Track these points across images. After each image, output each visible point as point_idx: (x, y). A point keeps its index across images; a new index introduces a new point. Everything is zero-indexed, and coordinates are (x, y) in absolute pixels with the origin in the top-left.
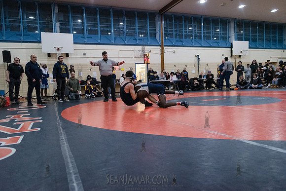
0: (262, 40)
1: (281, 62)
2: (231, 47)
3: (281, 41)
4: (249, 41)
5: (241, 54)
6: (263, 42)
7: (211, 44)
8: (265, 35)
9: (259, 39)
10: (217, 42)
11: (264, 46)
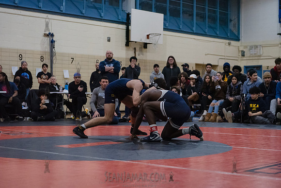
0: (190, 15)
1: (227, 66)
2: (127, 22)
4: (165, 14)
5: (147, 41)
6: (193, 19)
7: (84, 12)
8: (195, 5)
9: (184, 12)
10: (96, 8)
11: (194, 29)
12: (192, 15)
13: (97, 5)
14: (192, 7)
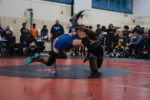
2: (72, 4)
3: (125, 4)
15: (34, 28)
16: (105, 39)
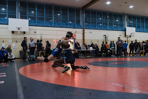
2: (125, 30)
5: (131, 35)
6: (144, 28)
7: (113, 29)
8: (145, 24)
9: (141, 26)
10: (116, 28)
11: (145, 31)
12: (144, 27)
13: (117, 27)
14: (144, 25)
15: (107, 44)
16: (144, 47)
